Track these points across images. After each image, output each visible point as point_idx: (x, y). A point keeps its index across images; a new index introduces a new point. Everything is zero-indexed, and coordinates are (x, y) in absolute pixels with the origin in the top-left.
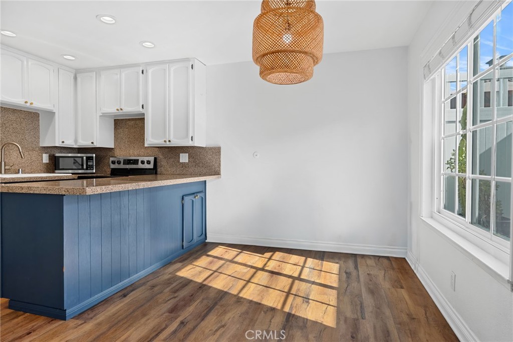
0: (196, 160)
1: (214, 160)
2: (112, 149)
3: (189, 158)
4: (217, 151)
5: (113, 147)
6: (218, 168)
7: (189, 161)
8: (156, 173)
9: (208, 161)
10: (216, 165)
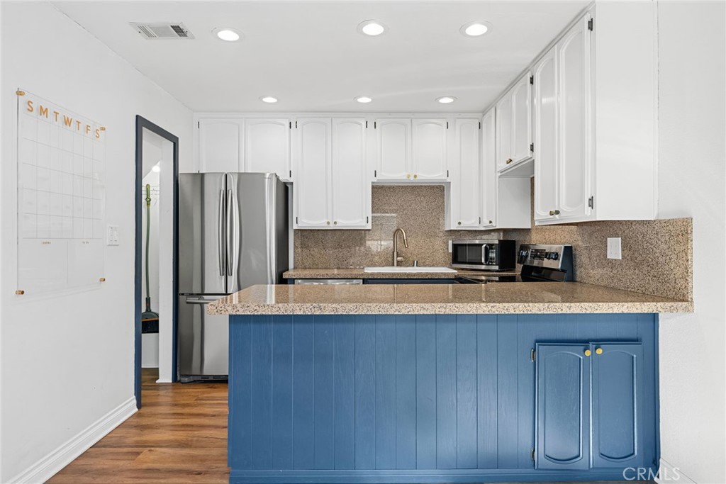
0: (636, 255)
1: (674, 256)
2: (529, 229)
3: (623, 250)
4: (680, 231)
5: (530, 227)
6: (682, 282)
7: (623, 256)
8: (572, 279)
9: (660, 259)
10: (679, 272)
